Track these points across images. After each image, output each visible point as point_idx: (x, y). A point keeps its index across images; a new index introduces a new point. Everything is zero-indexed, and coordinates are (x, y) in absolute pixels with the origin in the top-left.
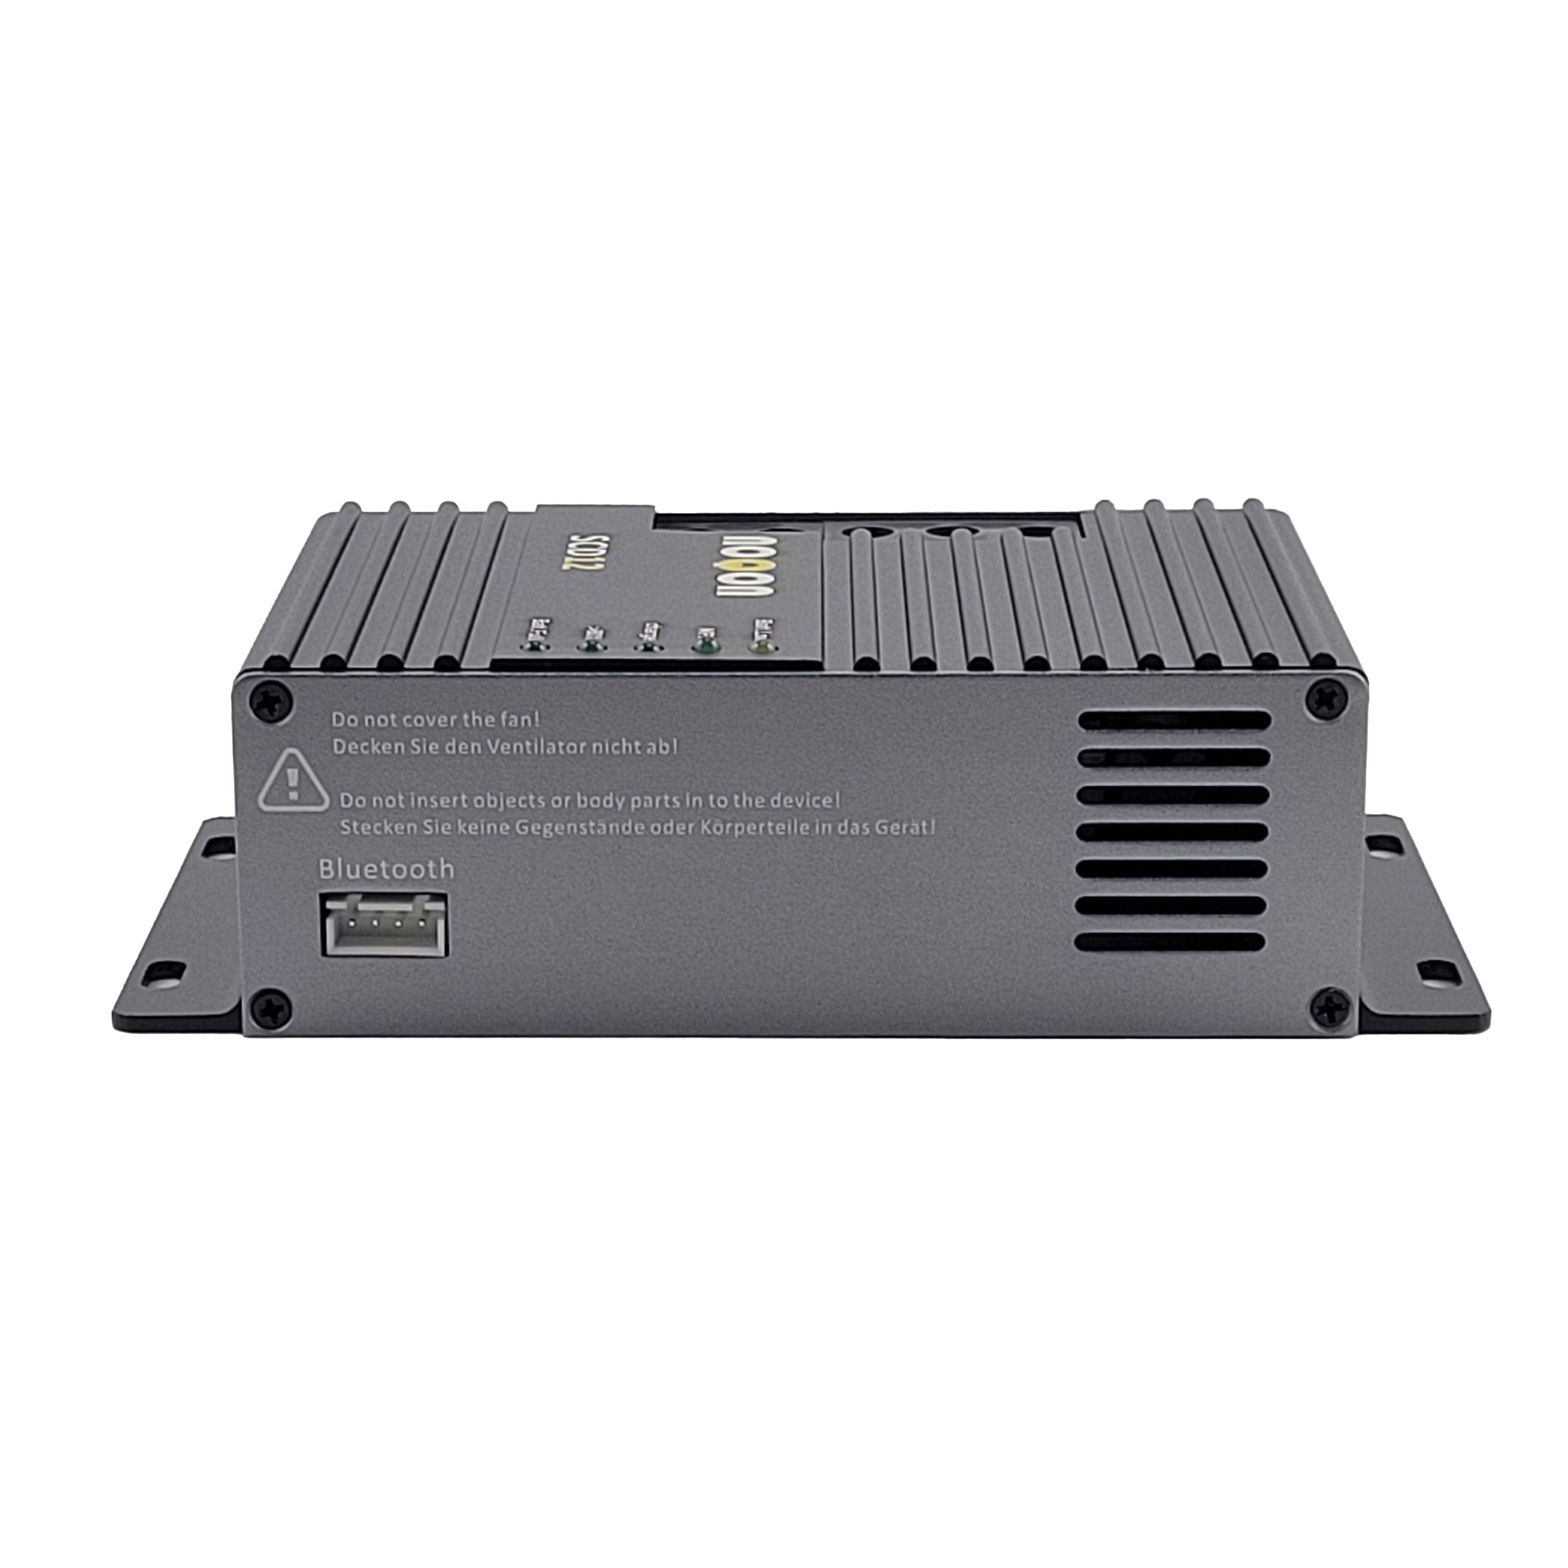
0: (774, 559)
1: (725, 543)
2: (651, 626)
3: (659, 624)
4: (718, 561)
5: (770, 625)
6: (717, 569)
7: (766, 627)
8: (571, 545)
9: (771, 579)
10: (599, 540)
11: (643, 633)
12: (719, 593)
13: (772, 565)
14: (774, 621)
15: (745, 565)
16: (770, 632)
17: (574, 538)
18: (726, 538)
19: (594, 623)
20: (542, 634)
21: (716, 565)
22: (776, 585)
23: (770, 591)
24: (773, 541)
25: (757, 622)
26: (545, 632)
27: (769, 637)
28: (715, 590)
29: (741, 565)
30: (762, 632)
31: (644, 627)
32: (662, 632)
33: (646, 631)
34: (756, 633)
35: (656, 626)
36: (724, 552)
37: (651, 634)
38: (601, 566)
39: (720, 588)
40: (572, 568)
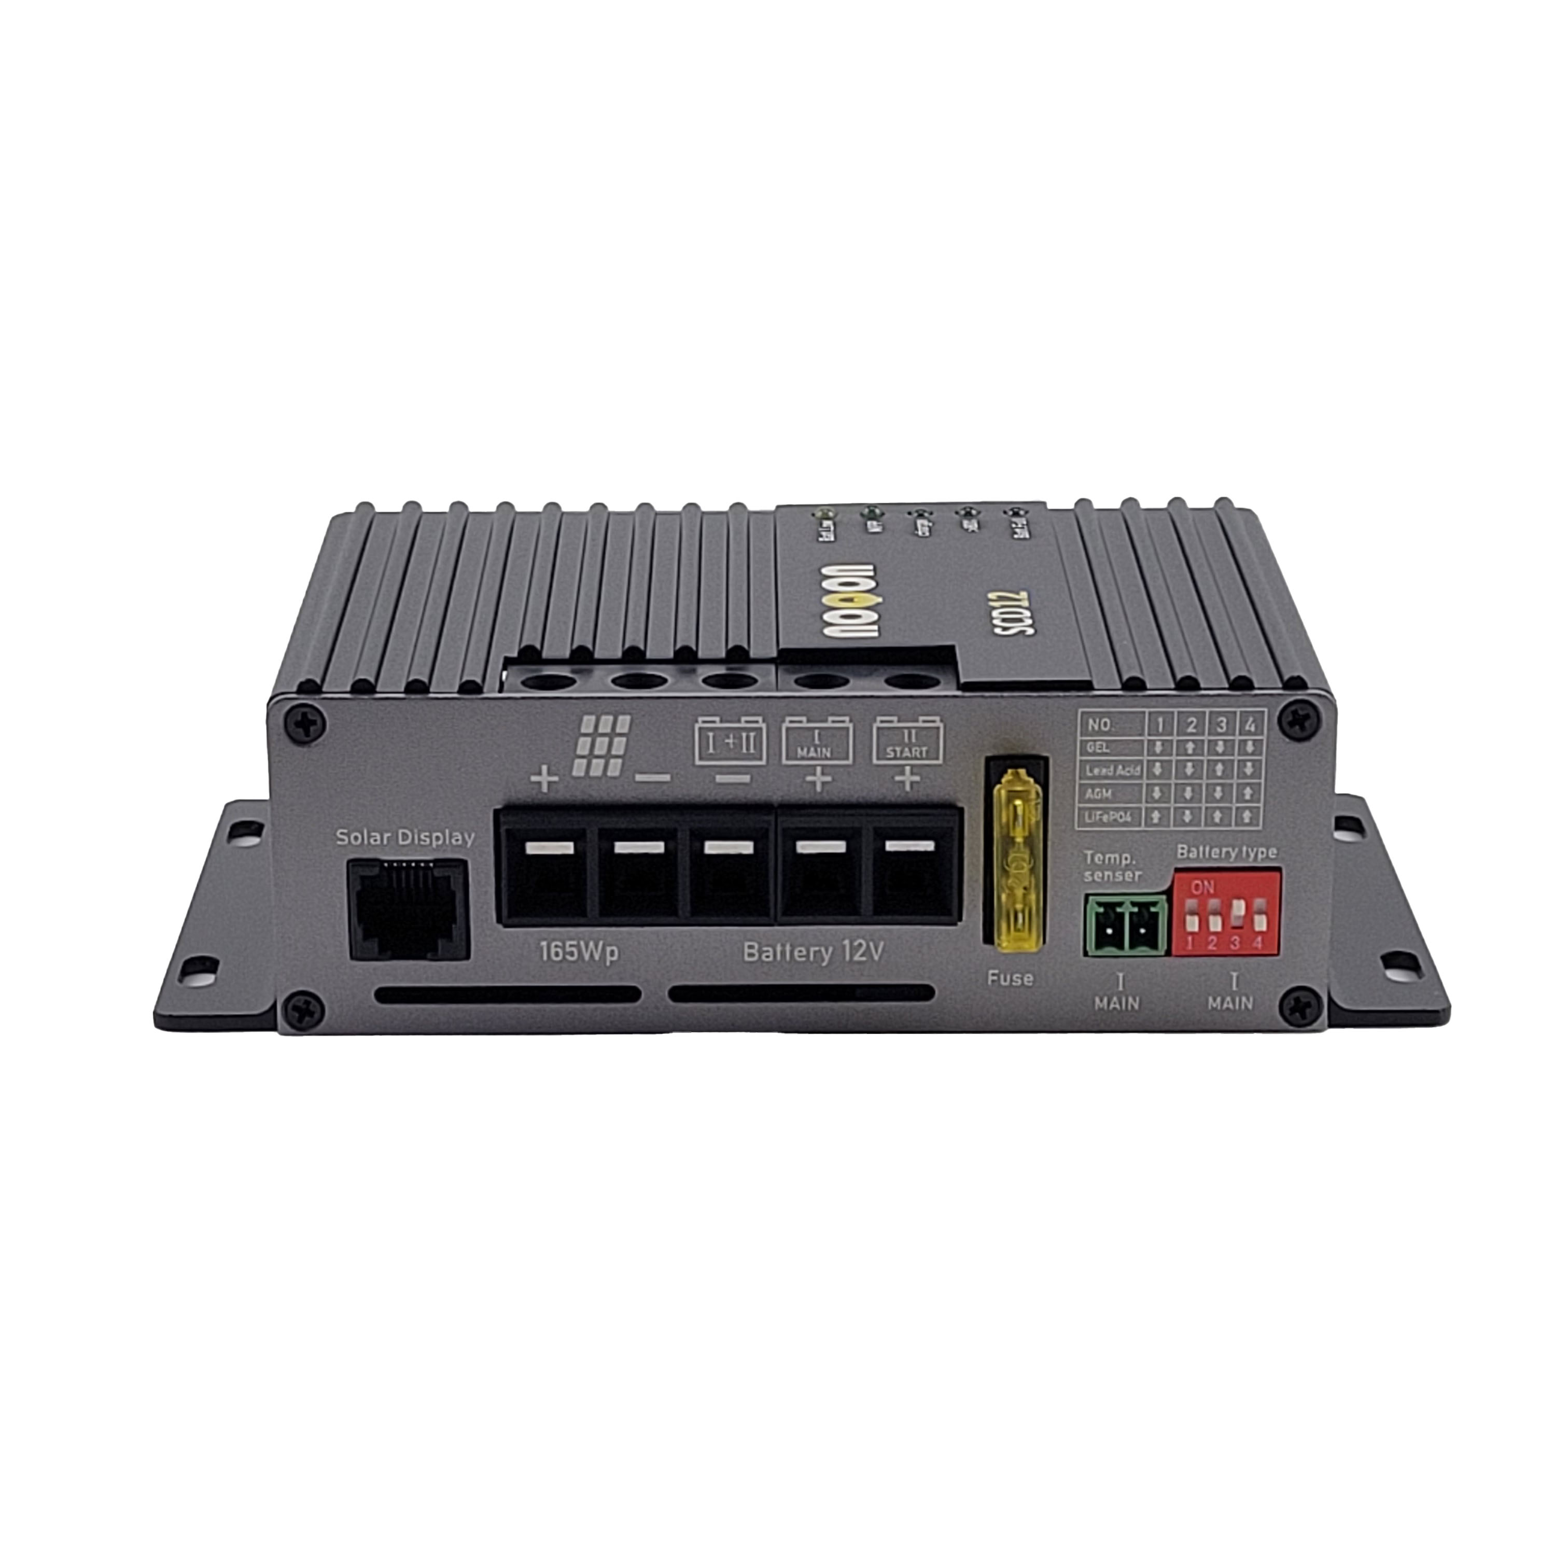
0: (824, 609)
1: (875, 627)
2: (924, 534)
3: (917, 535)
4: (878, 604)
5: (821, 536)
6: (878, 595)
7: (824, 534)
8: (1030, 622)
9: (825, 584)
10: (1005, 629)
11: (929, 526)
12: (871, 567)
13: (826, 600)
14: (818, 540)
15: (851, 600)
16: (820, 529)
17: (1030, 631)
18: (876, 634)
19: (974, 534)
20: (1016, 524)
21: (880, 600)
22: (819, 578)
23: (825, 571)
24: (827, 631)
25: (832, 539)
26: (1014, 526)
27: (821, 525)
28: (875, 570)
29: (856, 600)
30: (828, 529)
31: (930, 531)
32: (913, 528)
33: (927, 529)
34: (832, 528)
35: (920, 533)
36: (875, 617)
37: (923, 525)
38: (992, 596)
39: (871, 574)
40: (1018, 593)
